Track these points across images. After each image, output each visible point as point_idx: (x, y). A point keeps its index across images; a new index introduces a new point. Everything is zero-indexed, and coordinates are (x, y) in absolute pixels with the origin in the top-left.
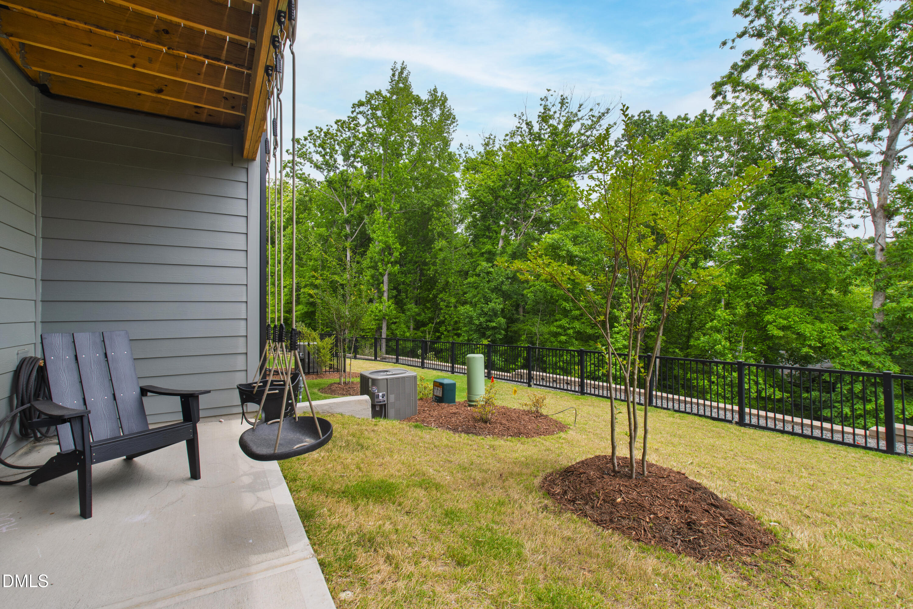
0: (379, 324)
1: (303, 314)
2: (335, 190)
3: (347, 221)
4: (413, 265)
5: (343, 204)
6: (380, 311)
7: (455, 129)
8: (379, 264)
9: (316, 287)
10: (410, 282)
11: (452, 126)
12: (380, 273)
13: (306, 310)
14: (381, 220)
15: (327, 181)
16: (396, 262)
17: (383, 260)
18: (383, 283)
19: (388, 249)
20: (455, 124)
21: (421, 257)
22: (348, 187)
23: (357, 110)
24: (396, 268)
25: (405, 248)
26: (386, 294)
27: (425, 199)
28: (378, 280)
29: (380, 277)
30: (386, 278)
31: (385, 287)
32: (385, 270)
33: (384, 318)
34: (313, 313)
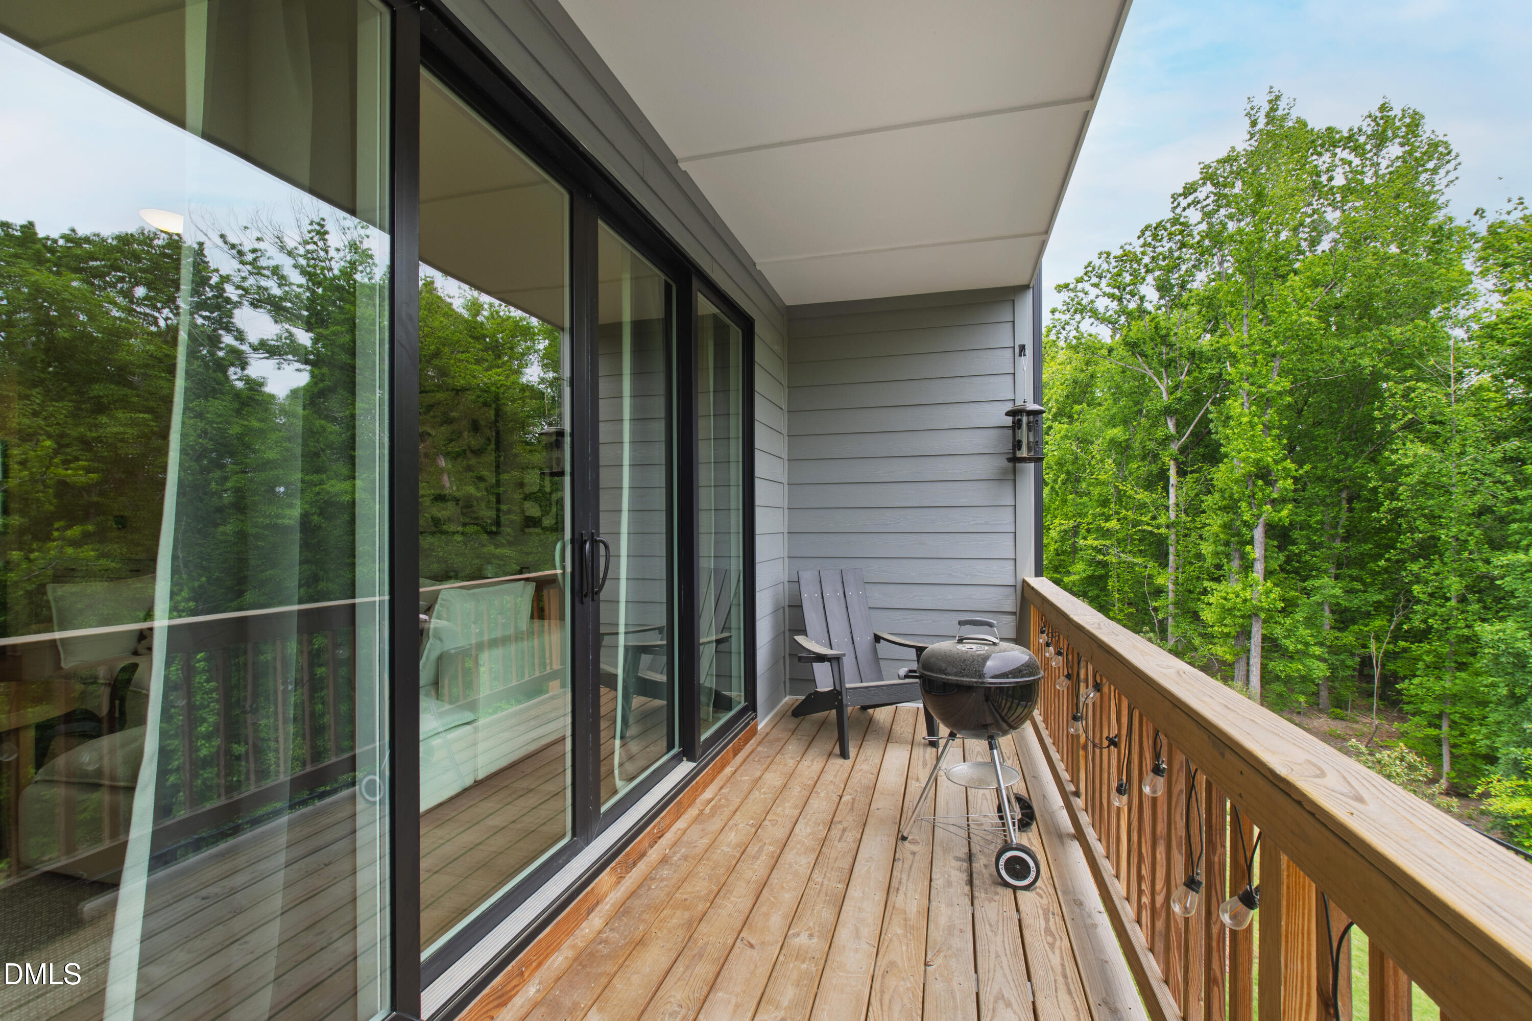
0: (1242, 626)
1: (1085, 578)
2: (1143, 355)
3: (1168, 411)
4: (1328, 487)
5: (1160, 379)
6: (1245, 601)
7: (1451, 176)
8: (1243, 505)
9: (1106, 534)
10: (1321, 523)
11: (1442, 172)
12: (1245, 523)
13: (1089, 573)
14: (1245, 420)
15: (1127, 344)
16: (1283, 501)
17: (1253, 496)
18: (1251, 542)
19: (1264, 474)
20: (1450, 166)
21: (1349, 469)
22: (1171, 346)
23: (1184, 203)
24: (1285, 513)
25: (1307, 467)
26: (1259, 566)
27: (1361, 356)
28: (1239, 534)
29: (1244, 530)
30: (1259, 533)
31: (1256, 552)
32: (1258, 517)
33: (1256, 615)
34: (1104, 578)
